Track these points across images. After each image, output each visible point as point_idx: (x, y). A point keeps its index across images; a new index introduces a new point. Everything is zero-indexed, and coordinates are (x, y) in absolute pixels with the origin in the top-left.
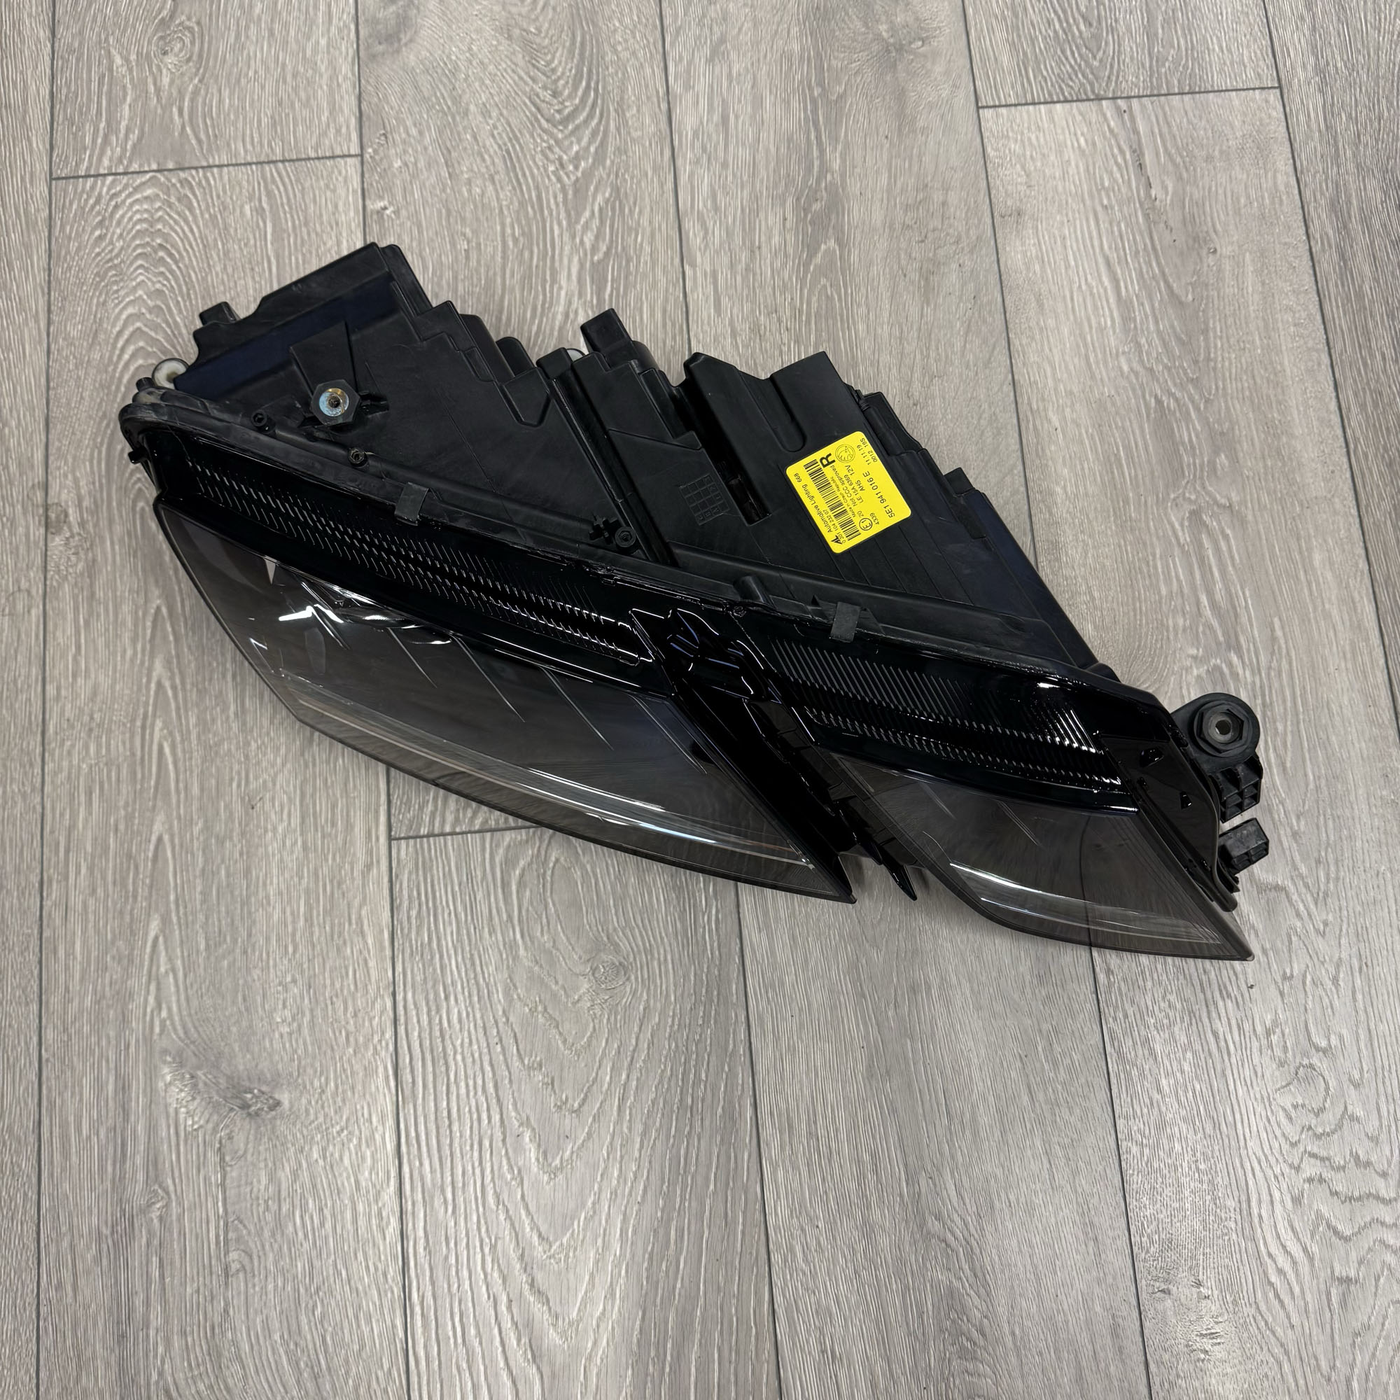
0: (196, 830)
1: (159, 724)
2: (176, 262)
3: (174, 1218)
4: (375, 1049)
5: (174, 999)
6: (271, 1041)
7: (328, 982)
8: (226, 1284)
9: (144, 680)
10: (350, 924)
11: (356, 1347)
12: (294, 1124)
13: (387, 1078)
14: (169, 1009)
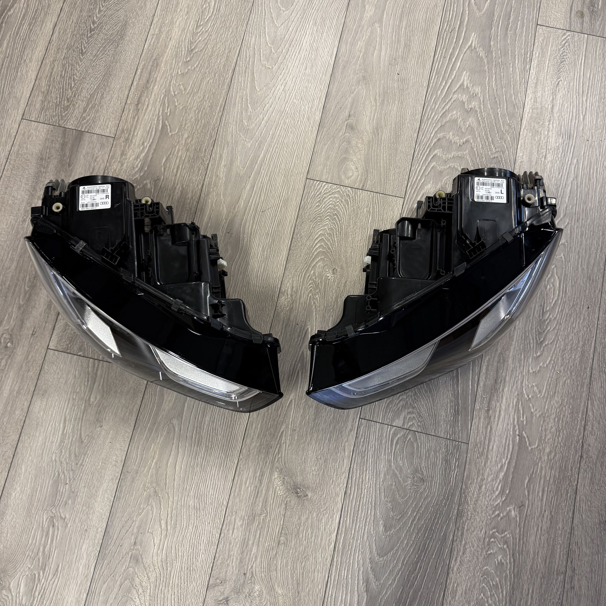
0: (303, 401)
1: (299, 365)
2: (339, 221)
3: (268, 520)
4: (340, 488)
5: (284, 452)
6: (309, 475)
7: (331, 462)
8: (278, 546)
9: (299, 350)
10: (341, 446)
11: (312, 579)
12: (310, 504)
13: (342, 498)
14: (282, 455)
